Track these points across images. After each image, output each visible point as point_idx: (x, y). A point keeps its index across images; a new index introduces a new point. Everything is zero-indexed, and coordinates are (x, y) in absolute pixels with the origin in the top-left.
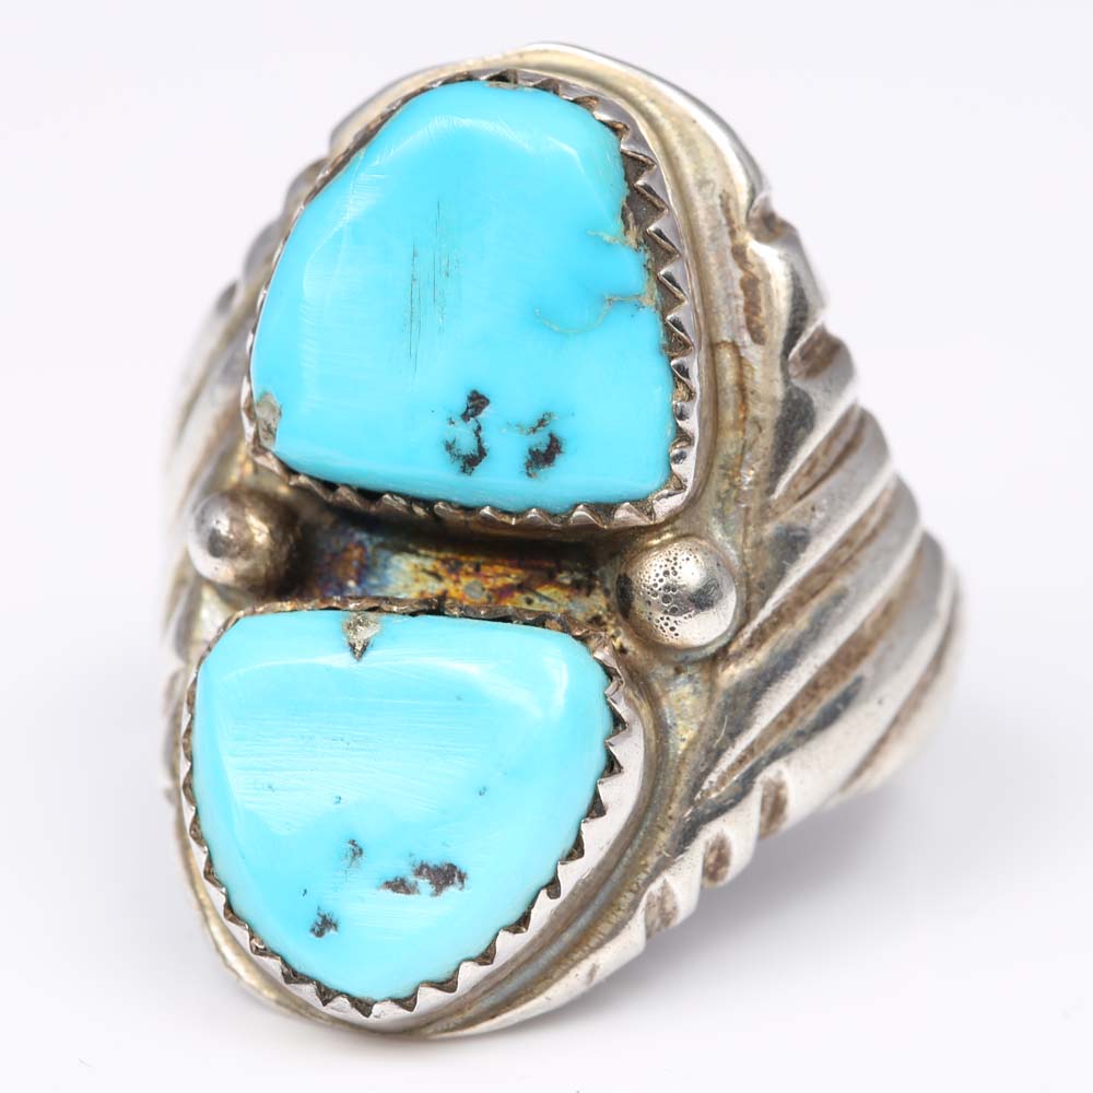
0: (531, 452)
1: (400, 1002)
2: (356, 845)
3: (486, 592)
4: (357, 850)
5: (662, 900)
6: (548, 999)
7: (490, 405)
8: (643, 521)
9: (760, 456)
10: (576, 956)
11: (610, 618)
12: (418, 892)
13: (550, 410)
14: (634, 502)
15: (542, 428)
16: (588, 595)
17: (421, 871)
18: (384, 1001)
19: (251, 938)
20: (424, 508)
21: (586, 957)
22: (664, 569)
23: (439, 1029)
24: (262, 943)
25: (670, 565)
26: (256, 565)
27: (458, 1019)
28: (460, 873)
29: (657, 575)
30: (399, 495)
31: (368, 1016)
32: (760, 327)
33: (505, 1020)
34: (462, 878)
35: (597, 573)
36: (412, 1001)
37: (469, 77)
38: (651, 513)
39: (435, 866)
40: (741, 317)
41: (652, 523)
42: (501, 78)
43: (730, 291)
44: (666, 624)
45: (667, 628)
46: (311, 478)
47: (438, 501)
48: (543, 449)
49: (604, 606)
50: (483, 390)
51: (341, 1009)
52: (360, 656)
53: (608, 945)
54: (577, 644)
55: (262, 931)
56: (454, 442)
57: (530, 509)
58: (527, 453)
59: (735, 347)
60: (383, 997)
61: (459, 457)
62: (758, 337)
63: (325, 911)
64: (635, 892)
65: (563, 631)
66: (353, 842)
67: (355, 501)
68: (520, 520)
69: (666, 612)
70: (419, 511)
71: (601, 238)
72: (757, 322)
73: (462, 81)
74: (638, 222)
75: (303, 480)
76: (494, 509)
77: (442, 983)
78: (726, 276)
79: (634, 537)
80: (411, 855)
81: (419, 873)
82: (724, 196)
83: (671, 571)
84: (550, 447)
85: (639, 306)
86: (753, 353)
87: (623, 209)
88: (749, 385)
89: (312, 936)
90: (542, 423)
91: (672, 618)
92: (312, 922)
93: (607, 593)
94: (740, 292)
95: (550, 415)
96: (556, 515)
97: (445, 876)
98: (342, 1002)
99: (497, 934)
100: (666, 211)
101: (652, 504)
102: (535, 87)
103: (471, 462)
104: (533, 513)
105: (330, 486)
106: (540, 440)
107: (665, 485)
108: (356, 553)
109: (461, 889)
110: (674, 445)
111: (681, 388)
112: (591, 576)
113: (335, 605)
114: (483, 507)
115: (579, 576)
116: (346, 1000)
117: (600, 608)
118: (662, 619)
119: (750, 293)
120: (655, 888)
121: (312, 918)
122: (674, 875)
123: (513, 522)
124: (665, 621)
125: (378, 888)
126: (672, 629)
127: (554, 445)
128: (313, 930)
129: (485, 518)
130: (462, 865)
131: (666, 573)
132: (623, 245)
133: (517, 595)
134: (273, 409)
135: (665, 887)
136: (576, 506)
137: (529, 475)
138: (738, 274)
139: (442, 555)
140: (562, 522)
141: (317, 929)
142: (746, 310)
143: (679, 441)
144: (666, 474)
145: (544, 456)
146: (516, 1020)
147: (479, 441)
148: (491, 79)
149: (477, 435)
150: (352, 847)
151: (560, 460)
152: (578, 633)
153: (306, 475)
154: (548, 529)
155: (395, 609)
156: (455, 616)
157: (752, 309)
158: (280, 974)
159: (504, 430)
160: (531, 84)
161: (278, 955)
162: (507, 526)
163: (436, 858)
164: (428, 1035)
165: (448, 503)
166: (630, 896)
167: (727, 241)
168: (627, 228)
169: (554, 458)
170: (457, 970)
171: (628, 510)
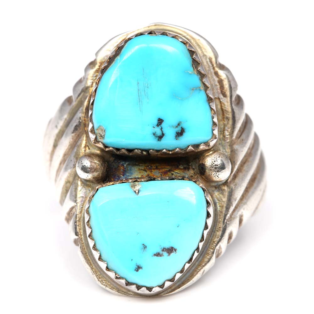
0: (177, 133)
1: (160, 286)
2: (144, 245)
3: (160, 173)
4: (145, 247)
5: (219, 250)
6: (193, 281)
7: (164, 121)
8: (207, 148)
9: (230, 127)
10: (199, 268)
11: (195, 176)
12: (164, 256)
13: (181, 121)
14: (204, 143)
15: (179, 126)
16: (188, 171)
17: (164, 250)
18: (156, 287)
19: (115, 275)
20: (146, 152)
21: (202, 268)
22: (214, 160)
23: (165, 293)
24: (119, 276)
25: (215, 159)
26: (99, 173)
27: (170, 290)
28: (175, 249)
29: (212, 162)
30: (139, 149)
31: (151, 292)
32: (225, 93)
33: (182, 288)
34: (175, 250)
35: (190, 164)
36: (163, 286)
37: (141, 34)
38: (209, 146)
39: (167, 248)
40: (219, 91)
41: (209, 148)
42: (150, 33)
43: (215, 84)
44: (216, 175)
45: (216, 176)
46: (113, 148)
47: (150, 150)
48: (180, 132)
49: (193, 173)
50: (162, 118)
51: (144, 291)
52: (138, 194)
53: (207, 264)
54: (194, 183)
55: (118, 272)
56: (155, 133)
57: (176, 149)
58: (175, 133)
59: (219, 99)
60: (156, 286)
61: (157, 136)
62: (225, 95)
63: (138, 264)
64: (213, 249)
65: (189, 180)
66: (143, 245)
67: (126, 153)
68: (173, 152)
69: (216, 172)
70: (145, 153)
71: (188, 73)
72: (224, 91)
73: (139, 35)
74: (196, 67)
75: (111, 148)
76: (166, 150)
77: (171, 280)
78: (214, 80)
79: (203, 153)
80: (160, 246)
81: (163, 250)
82: (210, 59)
83: (216, 161)
84: (181, 131)
85: (200, 90)
86: (223, 100)
87: (192, 65)
88: (224, 108)
89: (135, 271)
90: (179, 124)
91: (218, 173)
92: (135, 268)
93: (194, 169)
94: (218, 84)
95: (181, 122)
96: (183, 149)
97: (170, 250)
98: (144, 289)
99: (185, 264)
100: (201, 64)
101: (209, 143)
102: (161, 34)
103: (160, 138)
104: (177, 149)
105: (118, 149)
106: (179, 129)
107: (212, 138)
108: (122, 168)
109: (176, 253)
110: (213, 126)
111: (213, 111)
112: (189, 165)
113: (124, 181)
114: (163, 150)
115: (185, 166)
116: (145, 288)
117: (192, 174)
118: (215, 174)
119: (221, 84)
120: (218, 247)
121: (135, 267)
122: (222, 243)
123: (171, 153)
124: (216, 174)
125: (152, 256)
126: (218, 176)
127: (183, 130)
128: (135, 270)
129: (164, 152)
130: (175, 247)
131: (215, 161)
132: (194, 74)
133: (169, 173)
134: (102, 130)
135: (220, 247)
136: (189, 146)
137: (177, 139)
138: (217, 79)
139: (146, 165)
140: (184, 151)
141: (136, 269)
142: (220, 88)
143: (214, 125)
144: (212, 135)
145: (180, 134)
146: (185, 288)
147: (162, 131)
148: (148, 34)
149: (161, 130)
150: (143, 246)
151: (185, 134)
152: (194, 180)
153: (112, 147)
154: (180, 153)
155: (143, 180)
156: (159, 180)
157: (222, 88)
158: (125, 284)
159: (169, 128)
160: (160, 34)
161: (124, 278)
162: (169, 154)
163: (167, 246)
164: (162, 295)
165: (153, 150)
166: (212, 250)
167: (212, 70)
168: (194, 70)
169: (183, 134)
170: (175, 276)
171: (203, 145)
